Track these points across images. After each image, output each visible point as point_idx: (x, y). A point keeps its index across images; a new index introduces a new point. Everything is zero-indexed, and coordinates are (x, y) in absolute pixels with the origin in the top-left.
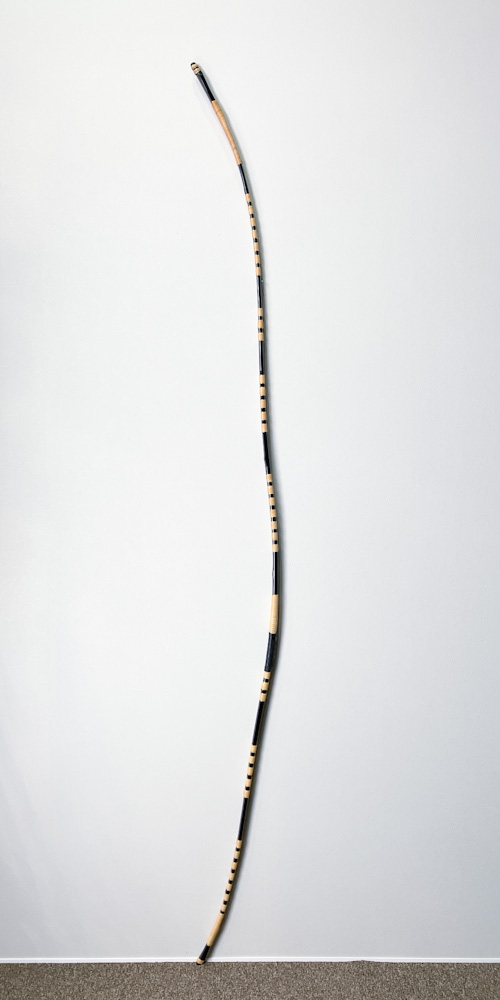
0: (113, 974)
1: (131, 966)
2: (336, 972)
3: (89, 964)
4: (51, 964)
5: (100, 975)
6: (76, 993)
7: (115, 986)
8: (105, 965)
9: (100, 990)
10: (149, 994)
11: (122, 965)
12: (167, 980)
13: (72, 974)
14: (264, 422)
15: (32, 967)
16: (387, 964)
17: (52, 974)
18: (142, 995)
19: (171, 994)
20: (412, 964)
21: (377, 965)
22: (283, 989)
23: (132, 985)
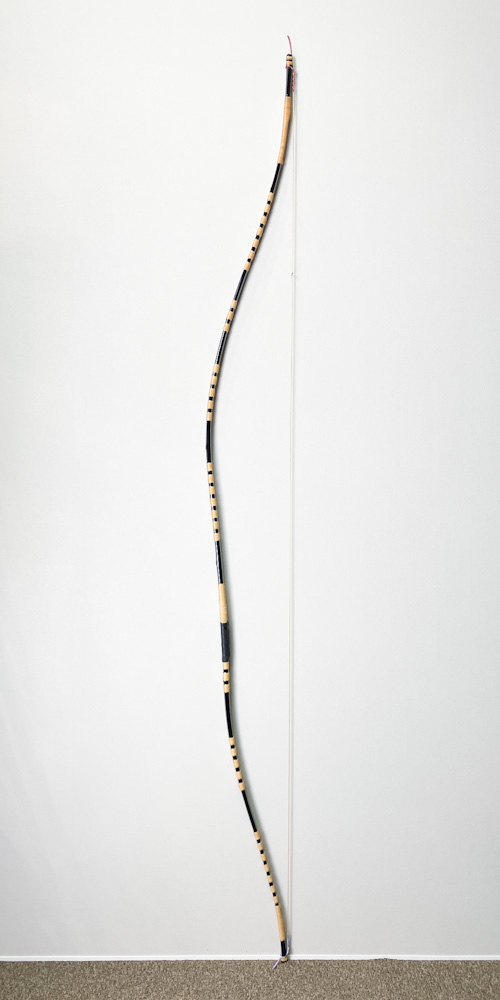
0: (134, 973)
1: (151, 964)
2: (360, 970)
3: (108, 963)
4: (70, 962)
5: (121, 973)
6: (100, 991)
7: (138, 984)
8: (124, 963)
9: (122, 987)
10: (173, 992)
11: (142, 963)
12: (190, 979)
13: (92, 972)
14: (210, 410)
15: (50, 965)
16: (410, 962)
17: (72, 972)
18: (167, 993)
19: (197, 992)
20: (435, 962)
21: (401, 962)
22: (309, 987)
23: (155, 983)
